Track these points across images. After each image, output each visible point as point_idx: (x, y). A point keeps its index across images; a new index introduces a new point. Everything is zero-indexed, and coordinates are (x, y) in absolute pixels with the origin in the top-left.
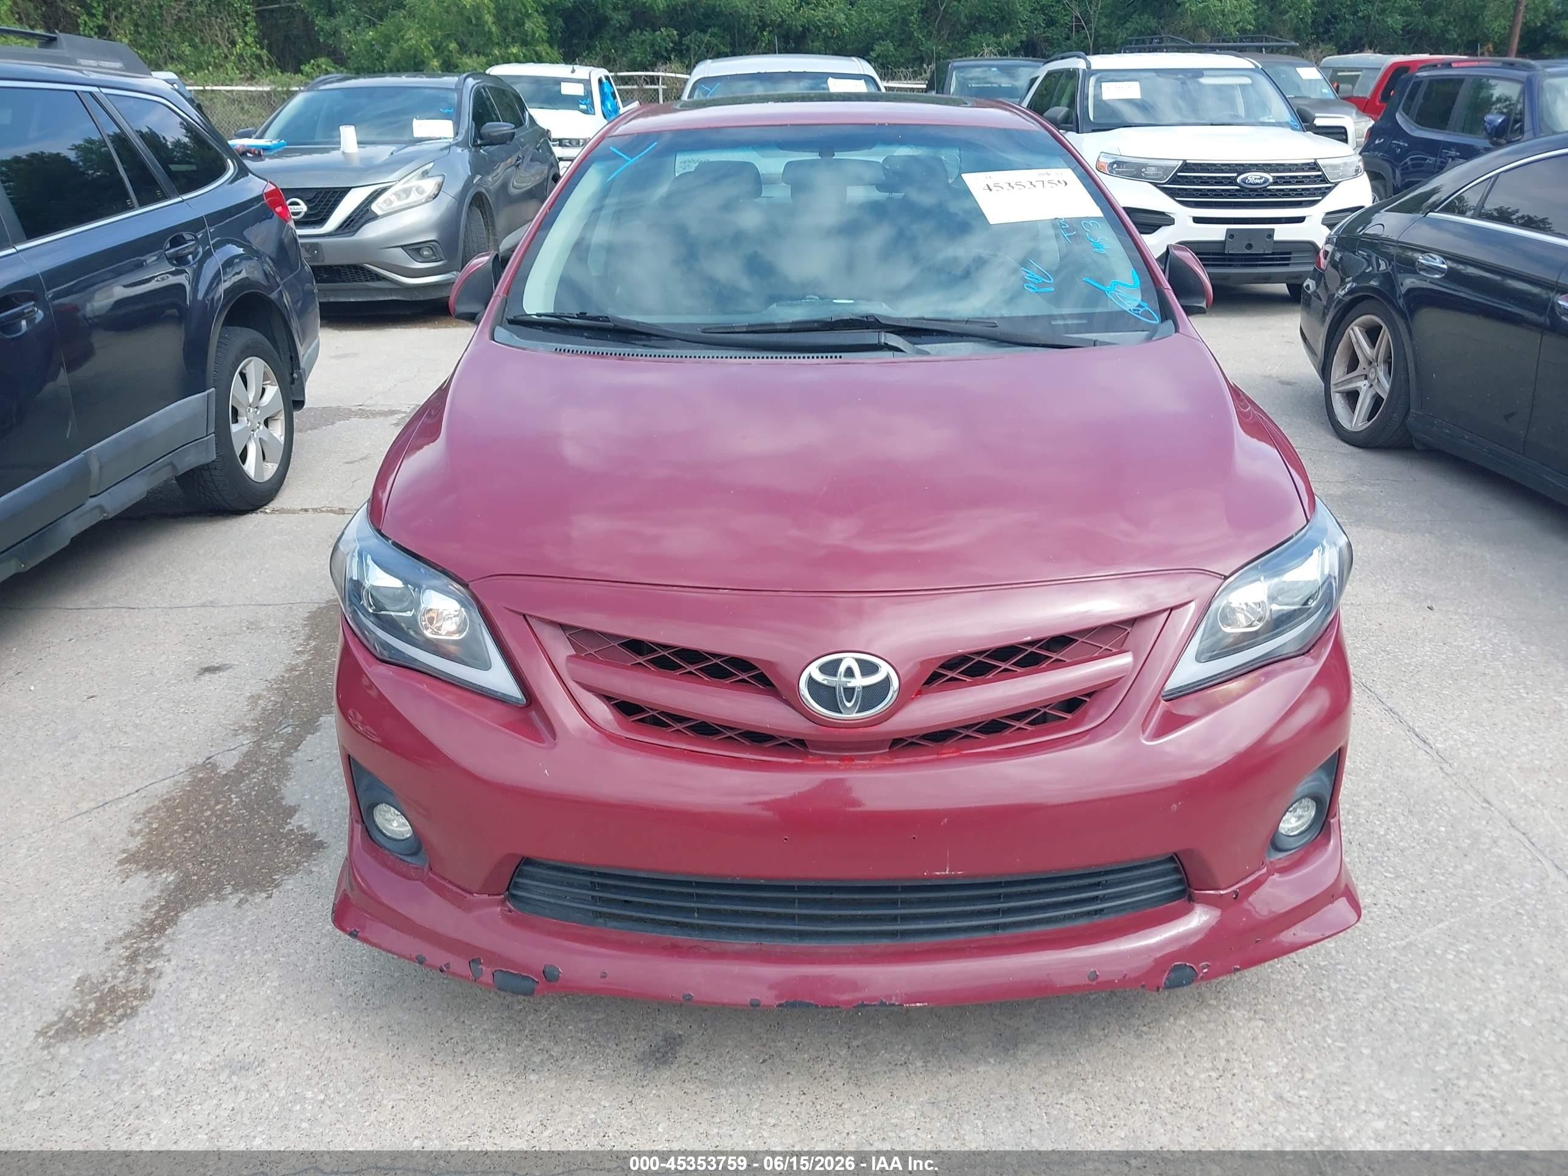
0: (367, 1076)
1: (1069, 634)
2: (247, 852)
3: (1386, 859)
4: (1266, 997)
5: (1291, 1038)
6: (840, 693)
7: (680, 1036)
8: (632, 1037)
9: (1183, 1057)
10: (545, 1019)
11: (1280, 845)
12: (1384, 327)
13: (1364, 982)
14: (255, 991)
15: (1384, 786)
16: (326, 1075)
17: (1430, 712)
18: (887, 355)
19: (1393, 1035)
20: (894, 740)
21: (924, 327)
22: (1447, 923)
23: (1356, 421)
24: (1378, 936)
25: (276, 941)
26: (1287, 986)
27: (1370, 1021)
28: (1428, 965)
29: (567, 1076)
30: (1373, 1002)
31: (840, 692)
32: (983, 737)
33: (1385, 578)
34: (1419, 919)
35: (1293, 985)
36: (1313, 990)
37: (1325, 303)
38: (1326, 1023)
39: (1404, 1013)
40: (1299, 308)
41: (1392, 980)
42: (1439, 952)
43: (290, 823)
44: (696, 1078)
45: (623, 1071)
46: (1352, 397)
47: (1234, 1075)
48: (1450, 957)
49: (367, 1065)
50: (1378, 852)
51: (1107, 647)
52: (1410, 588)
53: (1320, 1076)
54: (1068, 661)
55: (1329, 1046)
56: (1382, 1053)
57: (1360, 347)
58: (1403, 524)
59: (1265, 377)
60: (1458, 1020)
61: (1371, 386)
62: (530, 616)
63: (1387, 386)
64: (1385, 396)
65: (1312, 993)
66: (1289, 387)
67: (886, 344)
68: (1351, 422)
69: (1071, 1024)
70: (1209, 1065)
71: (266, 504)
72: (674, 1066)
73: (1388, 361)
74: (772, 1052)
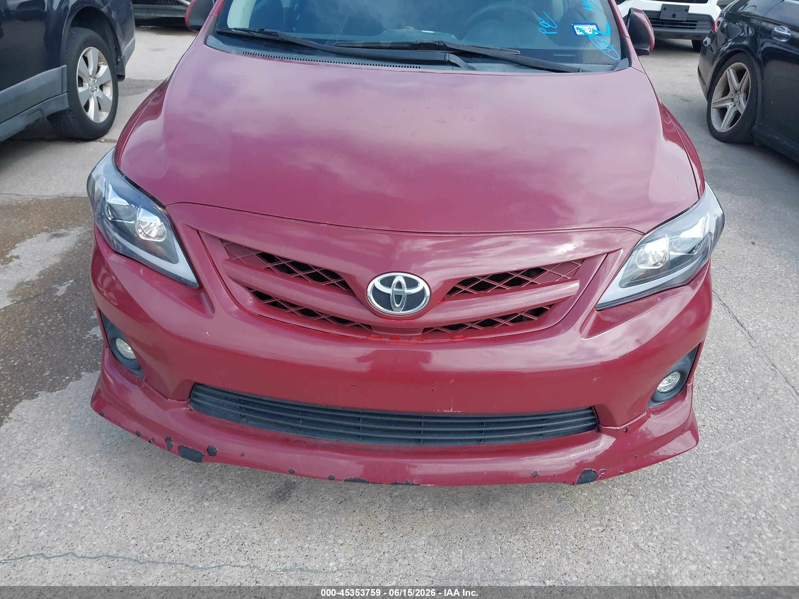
0: (110, 496)
1: (542, 266)
2: (61, 350)
3: (713, 398)
4: (635, 481)
5: (647, 508)
6: (393, 299)
7: (295, 483)
8: (267, 482)
9: (584, 516)
10: (218, 467)
11: (656, 399)
12: (747, 70)
13: (693, 475)
14: (54, 437)
15: (716, 352)
16: (87, 495)
17: (747, 308)
18: (448, 70)
19: (707, 510)
20: (425, 328)
21: (474, 51)
22: (744, 440)
23: (723, 127)
24: (703, 446)
25: (70, 407)
26: (649, 474)
27: (694, 500)
28: (730, 466)
29: (225, 505)
30: (697, 488)
31: (392, 297)
32: (481, 328)
33: (729, 223)
34: (728, 437)
35: (652, 474)
36: (663, 478)
37: (715, 53)
38: (668, 500)
39: (714, 497)
40: (699, 55)
41: (709, 475)
42: (738, 459)
43: (89, 333)
44: (300, 511)
45: (258, 503)
46: (723, 111)
47: (612, 530)
48: (744, 462)
49: (111, 489)
50: (709, 393)
51: (565, 276)
52: (743, 230)
53: (662, 534)
54: (539, 284)
55: (668, 515)
56: (699, 521)
57: (731, 81)
58: (743, 190)
59: (674, 96)
60: (745, 503)
61: (735, 105)
62: (200, 231)
63: (744, 106)
64: (742, 112)
65: (662, 480)
66: (687, 103)
67: (449, 61)
68: (720, 126)
69: (521, 491)
70: (598, 523)
71: (102, 136)
72: (288, 502)
73: (746, 92)
74: (346, 497)
